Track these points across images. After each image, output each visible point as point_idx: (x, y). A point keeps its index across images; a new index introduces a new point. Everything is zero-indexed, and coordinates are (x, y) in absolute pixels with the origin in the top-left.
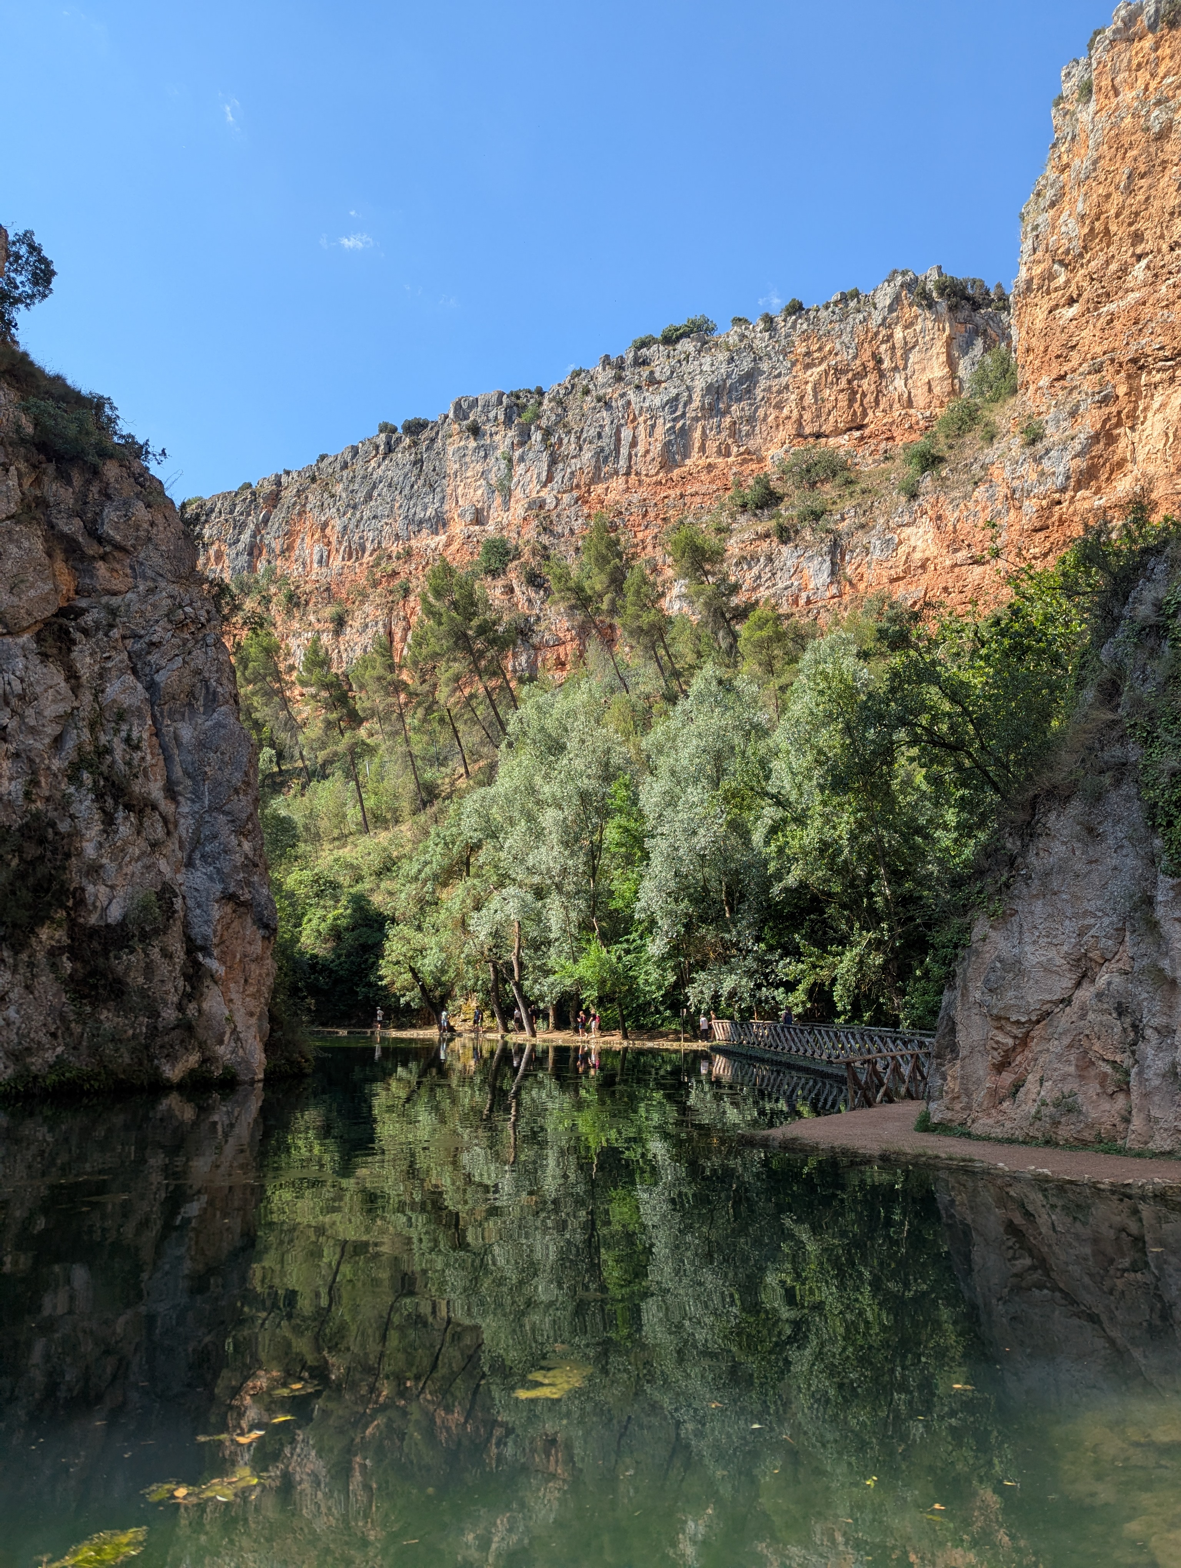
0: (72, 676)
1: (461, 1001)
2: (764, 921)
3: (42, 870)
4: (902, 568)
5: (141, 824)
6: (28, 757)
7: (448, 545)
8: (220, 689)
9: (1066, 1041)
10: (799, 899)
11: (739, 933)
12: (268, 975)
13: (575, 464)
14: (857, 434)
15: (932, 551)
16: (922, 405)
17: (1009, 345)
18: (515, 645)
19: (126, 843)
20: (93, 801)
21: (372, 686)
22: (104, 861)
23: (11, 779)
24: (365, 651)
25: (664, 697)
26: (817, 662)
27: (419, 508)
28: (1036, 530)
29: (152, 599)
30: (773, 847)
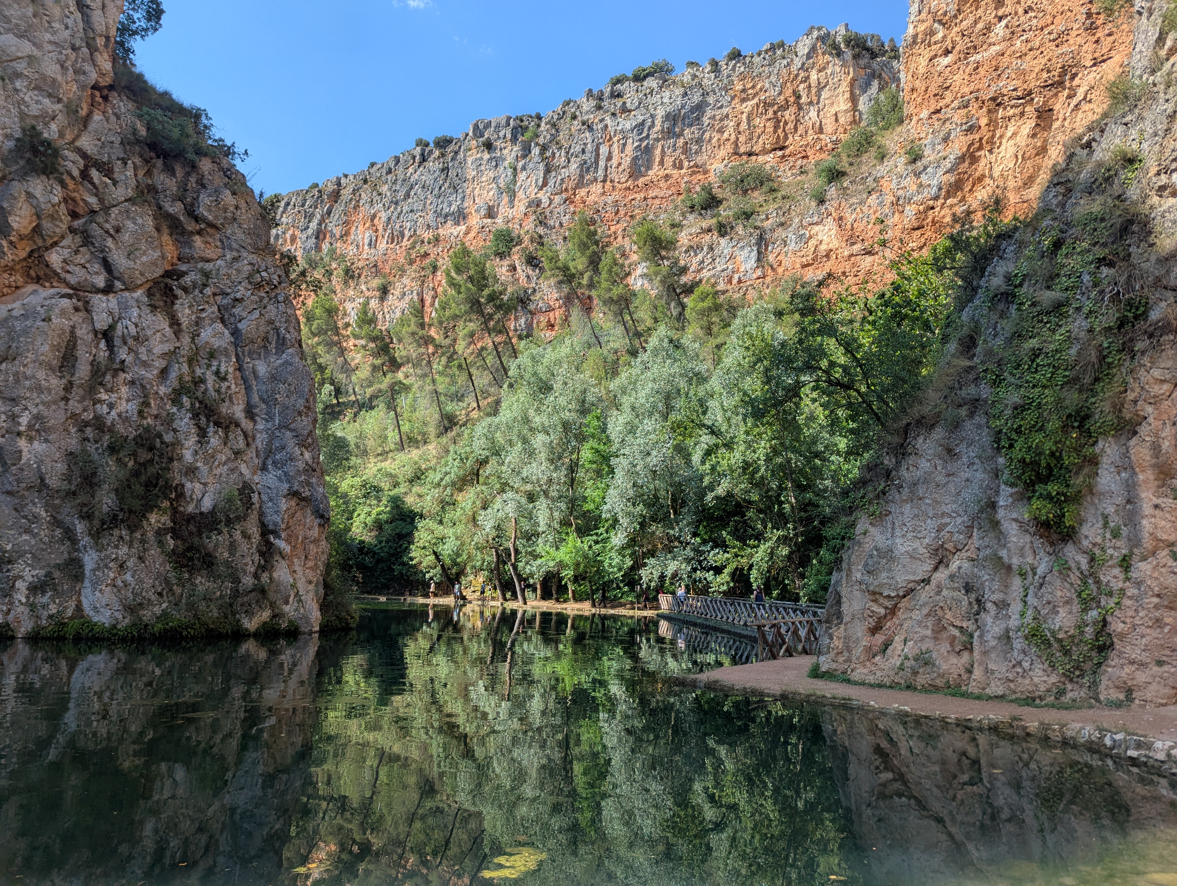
0: (175, 323)
1: (471, 577)
2: (700, 521)
3: (152, 470)
4: (811, 256)
5: (227, 437)
6: (141, 384)
7: (467, 233)
8: (288, 336)
9: (925, 611)
10: (727, 505)
11: (680, 530)
12: (323, 553)
13: (565, 173)
14: (780, 153)
15: (835, 244)
16: (830, 131)
17: (898, 86)
18: (516, 310)
19: (215, 451)
20: (190, 419)
21: (408, 340)
22: (199, 464)
23: (128, 401)
24: (403, 313)
25: (629, 352)
26: (745, 326)
27: (445, 205)
28: (914, 229)
29: (236, 265)
30: (708, 466)
